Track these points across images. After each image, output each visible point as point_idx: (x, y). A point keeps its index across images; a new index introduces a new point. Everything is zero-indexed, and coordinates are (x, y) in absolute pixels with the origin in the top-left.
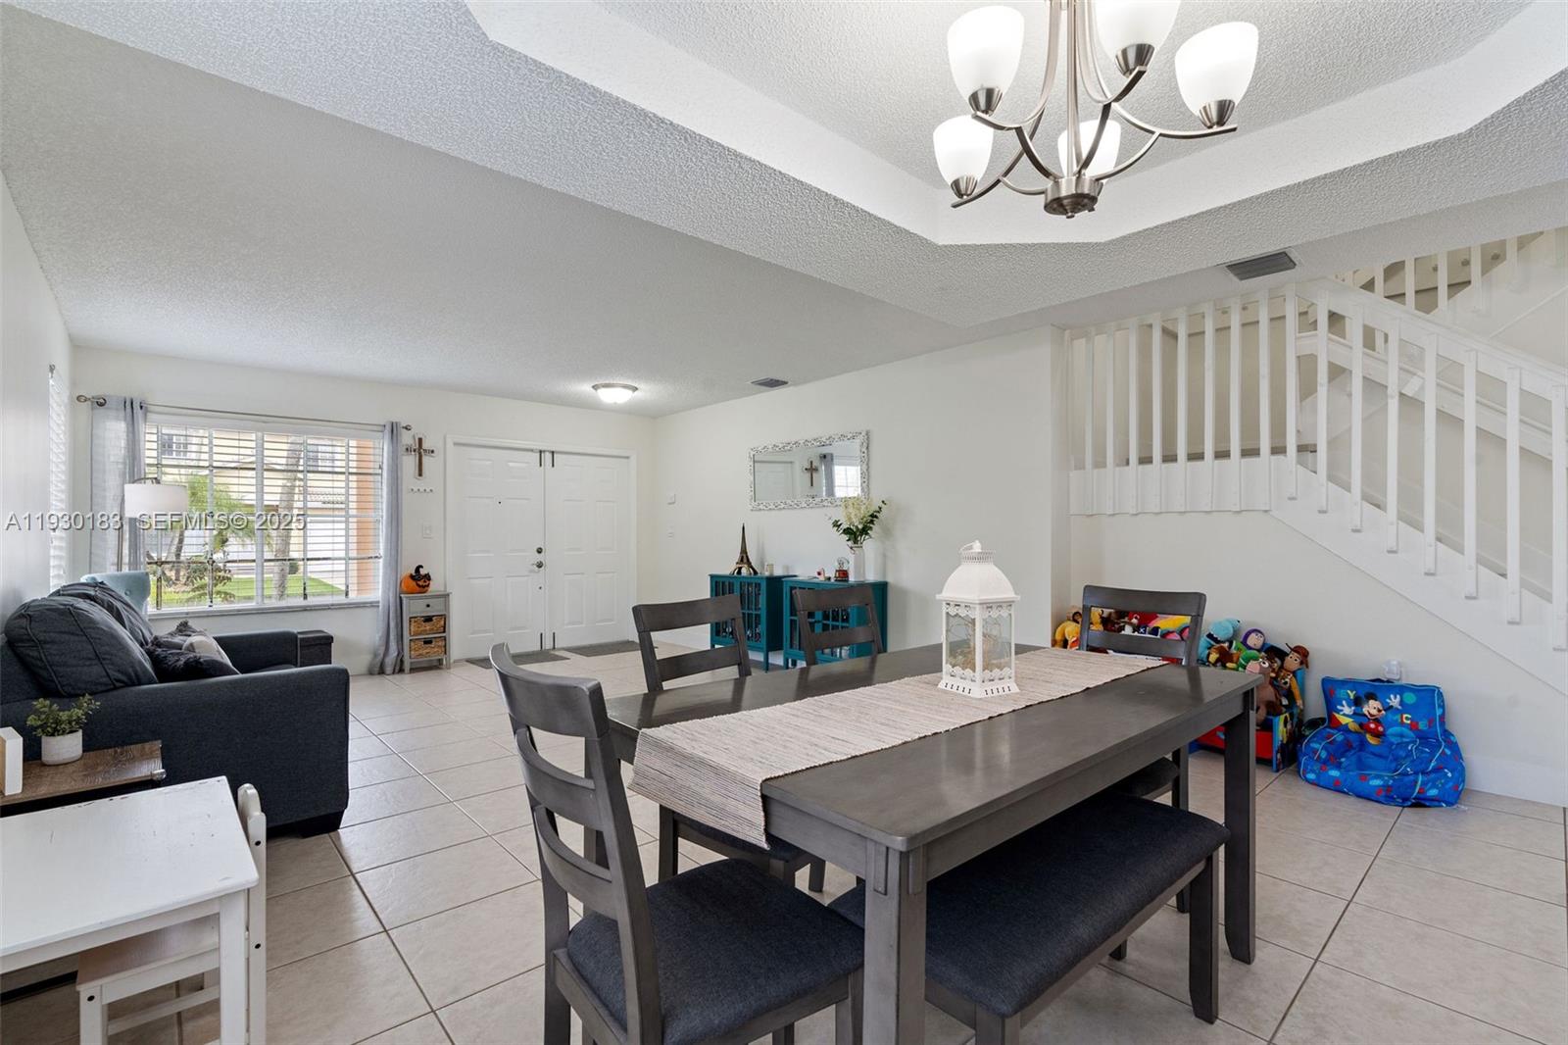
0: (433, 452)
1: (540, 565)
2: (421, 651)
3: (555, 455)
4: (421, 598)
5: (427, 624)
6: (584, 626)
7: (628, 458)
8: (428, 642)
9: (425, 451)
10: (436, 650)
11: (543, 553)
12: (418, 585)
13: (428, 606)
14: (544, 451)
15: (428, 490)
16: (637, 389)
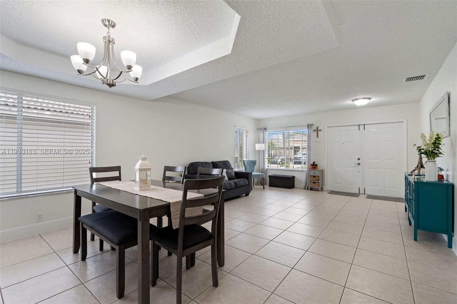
0: (321, 130)
1: (359, 164)
2: (312, 185)
3: (365, 126)
4: (313, 171)
5: (314, 178)
6: (379, 188)
7: (403, 122)
8: (314, 183)
9: (319, 130)
10: (316, 185)
11: (360, 160)
12: (312, 167)
13: (314, 173)
14: (361, 125)
15: (320, 141)
16: (371, 98)
